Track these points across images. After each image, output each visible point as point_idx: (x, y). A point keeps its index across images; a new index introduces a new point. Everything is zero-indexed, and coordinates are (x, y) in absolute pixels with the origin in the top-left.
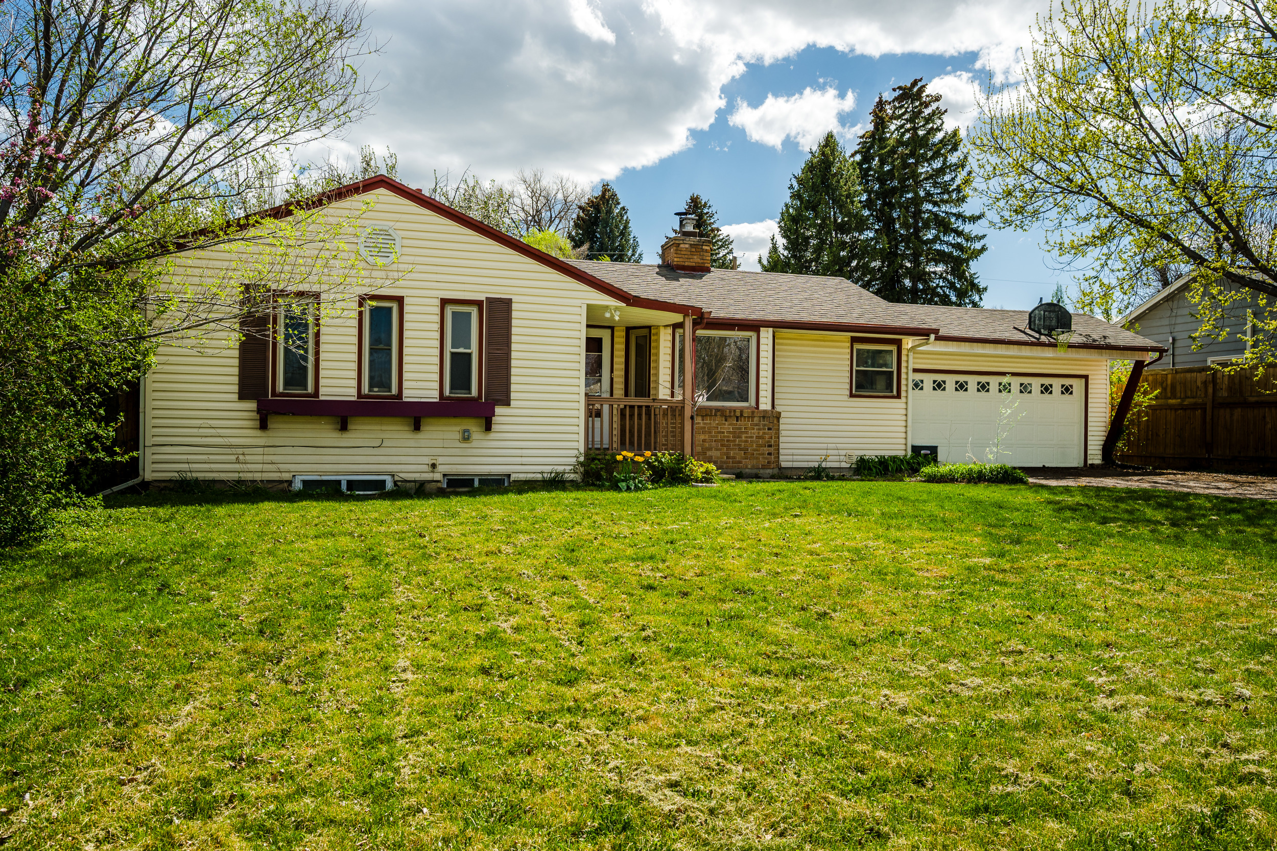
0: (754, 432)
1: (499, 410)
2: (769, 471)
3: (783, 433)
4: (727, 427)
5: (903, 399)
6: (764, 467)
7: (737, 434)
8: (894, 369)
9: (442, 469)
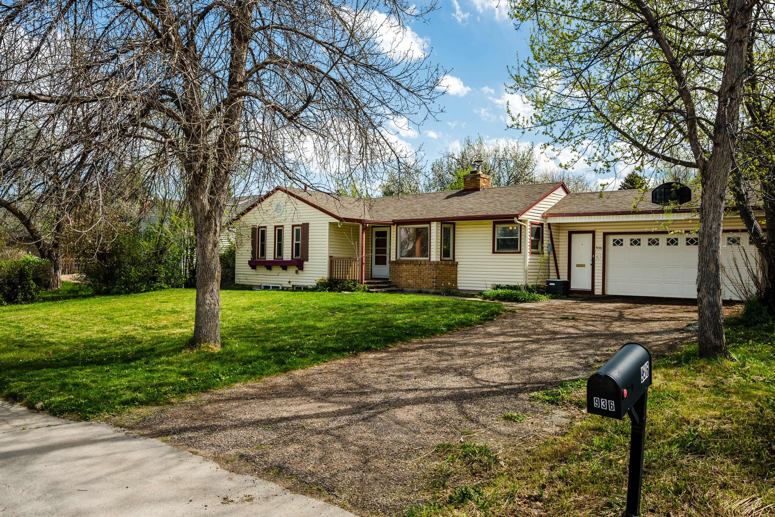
0: (427, 272)
1: (305, 263)
2: (433, 290)
3: (459, 272)
4: (416, 269)
5: (523, 254)
6: (431, 288)
7: (420, 272)
8: (519, 237)
9: (292, 283)
